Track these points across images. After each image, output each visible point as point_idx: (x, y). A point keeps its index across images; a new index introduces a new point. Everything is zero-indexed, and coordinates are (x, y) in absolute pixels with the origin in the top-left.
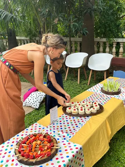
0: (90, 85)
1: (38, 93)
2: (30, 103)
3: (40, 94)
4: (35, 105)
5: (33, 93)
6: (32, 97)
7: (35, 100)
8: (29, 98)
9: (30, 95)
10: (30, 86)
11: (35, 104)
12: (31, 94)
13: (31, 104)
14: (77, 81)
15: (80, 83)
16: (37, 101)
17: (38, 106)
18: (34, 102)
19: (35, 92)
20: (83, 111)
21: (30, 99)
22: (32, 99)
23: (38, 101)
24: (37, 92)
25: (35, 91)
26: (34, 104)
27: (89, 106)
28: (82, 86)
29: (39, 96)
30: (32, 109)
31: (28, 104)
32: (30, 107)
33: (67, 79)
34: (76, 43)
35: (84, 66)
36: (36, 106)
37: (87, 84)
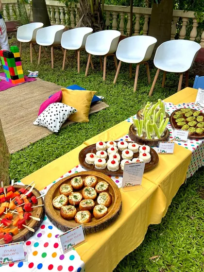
0: (152, 95)
1: (59, 107)
2: (45, 121)
3: (62, 108)
4: (53, 127)
5: (52, 105)
6: (49, 111)
7: (54, 118)
8: (45, 112)
9: (47, 109)
10: (55, 90)
11: (53, 125)
12: (48, 107)
13: (47, 124)
14: (133, 86)
15: (137, 90)
16: (56, 120)
17: (58, 128)
18: (51, 121)
19: (55, 104)
20: (117, 164)
21: (45, 115)
22: (49, 115)
23: (59, 120)
24: (58, 103)
25: (56, 102)
26: (51, 125)
27: (131, 154)
28: (140, 96)
29: (61, 111)
30: (48, 131)
31: (42, 122)
32: (45, 129)
33: (117, 82)
34: (142, 16)
35: (147, 61)
36: (55, 128)
37: (148, 94)
